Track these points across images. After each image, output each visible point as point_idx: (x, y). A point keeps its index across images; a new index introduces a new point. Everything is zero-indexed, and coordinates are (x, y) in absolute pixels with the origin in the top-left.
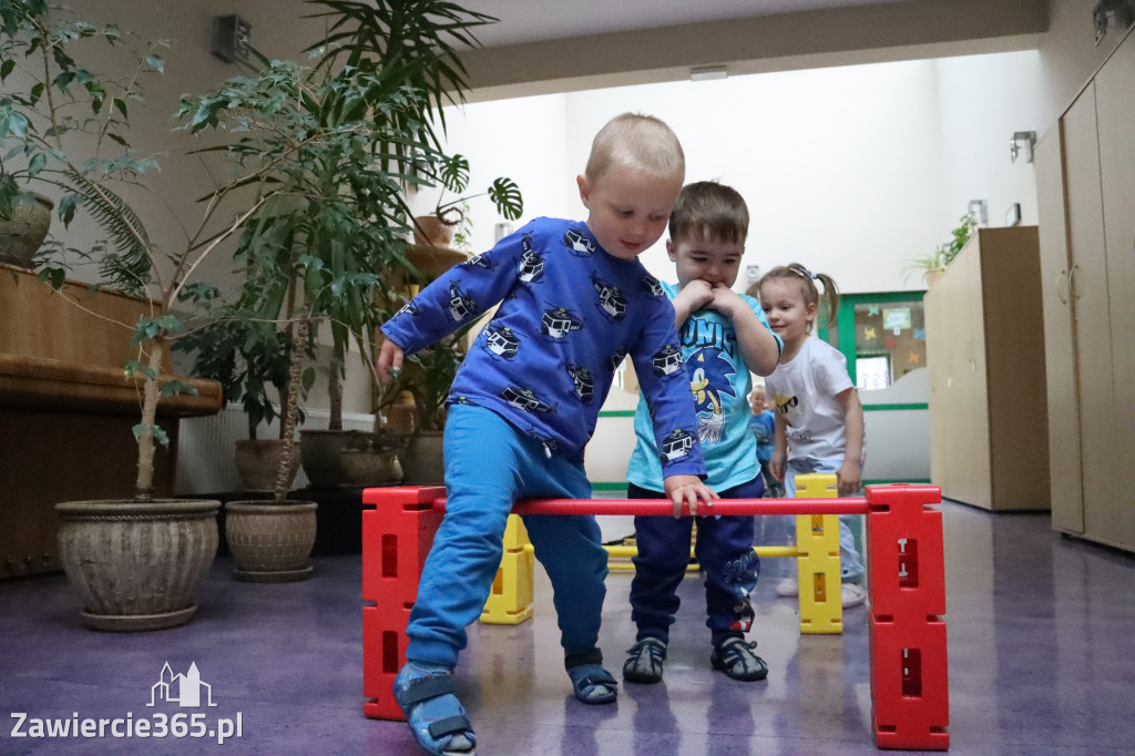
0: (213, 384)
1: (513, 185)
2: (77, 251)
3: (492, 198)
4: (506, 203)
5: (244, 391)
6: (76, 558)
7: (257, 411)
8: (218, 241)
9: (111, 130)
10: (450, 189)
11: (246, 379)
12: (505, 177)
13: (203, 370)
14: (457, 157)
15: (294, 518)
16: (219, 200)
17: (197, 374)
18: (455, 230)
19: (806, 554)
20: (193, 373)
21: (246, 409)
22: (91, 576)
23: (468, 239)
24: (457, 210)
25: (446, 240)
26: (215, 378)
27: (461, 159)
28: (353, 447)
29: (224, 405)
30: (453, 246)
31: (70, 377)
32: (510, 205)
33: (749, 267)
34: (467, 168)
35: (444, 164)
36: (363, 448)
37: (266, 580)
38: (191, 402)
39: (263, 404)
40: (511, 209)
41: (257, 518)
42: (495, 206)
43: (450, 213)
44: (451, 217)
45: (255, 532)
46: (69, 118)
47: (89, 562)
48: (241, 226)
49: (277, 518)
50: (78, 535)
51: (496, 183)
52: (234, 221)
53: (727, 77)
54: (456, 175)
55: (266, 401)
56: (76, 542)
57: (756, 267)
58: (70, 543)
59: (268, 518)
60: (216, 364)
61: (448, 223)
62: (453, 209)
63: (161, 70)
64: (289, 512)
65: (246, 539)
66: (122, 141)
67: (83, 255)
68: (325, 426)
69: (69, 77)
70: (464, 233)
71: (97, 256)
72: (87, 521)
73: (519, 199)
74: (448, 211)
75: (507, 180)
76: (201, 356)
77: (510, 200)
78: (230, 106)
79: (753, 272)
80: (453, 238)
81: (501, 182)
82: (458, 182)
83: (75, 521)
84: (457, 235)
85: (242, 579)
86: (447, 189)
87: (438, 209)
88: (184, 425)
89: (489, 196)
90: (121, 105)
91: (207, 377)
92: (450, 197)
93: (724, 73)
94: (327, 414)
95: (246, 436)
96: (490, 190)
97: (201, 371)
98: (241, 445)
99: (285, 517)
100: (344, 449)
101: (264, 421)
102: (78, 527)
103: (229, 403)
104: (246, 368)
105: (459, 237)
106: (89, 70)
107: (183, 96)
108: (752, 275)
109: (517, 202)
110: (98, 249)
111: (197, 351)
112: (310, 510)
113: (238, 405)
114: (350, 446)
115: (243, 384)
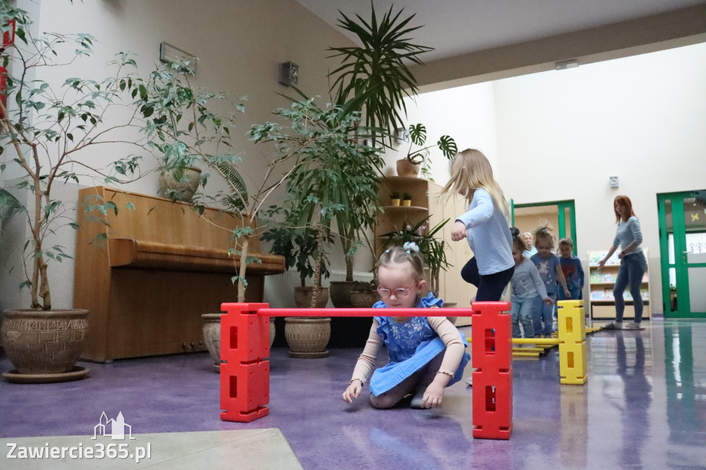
0: (281, 258)
1: (452, 139)
2: (210, 197)
3: (440, 148)
4: (448, 150)
5: (297, 261)
6: (211, 340)
7: (305, 271)
8: (273, 188)
9: (223, 139)
10: (416, 143)
11: (298, 255)
12: (447, 135)
13: (277, 250)
14: (419, 125)
15: (318, 325)
16: (272, 170)
17: (273, 253)
18: (421, 166)
19: (563, 342)
20: (271, 252)
21: (298, 270)
22: (217, 347)
23: (429, 171)
24: (420, 155)
25: (415, 173)
26: (282, 255)
27: (421, 126)
28: (357, 290)
29: (287, 269)
30: (420, 176)
31: (210, 255)
32: (451, 151)
33: (611, 178)
34: (425, 131)
35: (412, 130)
36: (361, 291)
37: (305, 357)
38: (269, 267)
39: (307, 267)
40: (451, 153)
41: (300, 325)
42: (442, 152)
43: (417, 157)
44: (418, 159)
45: (299, 332)
46: (204, 138)
47: (216, 341)
48: (286, 178)
49: (310, 325)
50: (211, 329)
51: (442, 138)
52: (281, 178)
53: (578, 66)
54: (419, 135)
55: (309, 266)
56: (211, 332)
57: (616, 178)
58: (208, 332)
59: (304, 325)
60: (283, 247)
61: (415, 163)
62: (417, 155)
63: (243, 111)
64: (316, 323)
65: (294, 335)
66: (228, 144)
67: (212, 198)
68: (344, 280)
69: (204, 117)
70: (427, 168)
71: (218, 199)
72: (216, 322)
73: (455, 147)
74: (415, 156)
75: (448, 137)
76: (275, 243)
77: (450, 148)
78: (270, 130)
79: (615, 181)
80: (420, 171)
81: (444, 138)
82: (420, 139)
83: (210, 322)
84: (422, 169)
85: (292, 356)
86: (414, 144)
87: (409, 155)
88: (267, 279)
89: (438, 146)
90: (226, 129)
91: (278, 254)
92: (416, 148)
93: (576, 64)
94: (345, 273)
95: (300, 285)
96: (439, 143)
97: (275, 251)
98: (297, 290)
99: (314, 325)
100: (352, 292)
101: (308, 276)
102: (211, 325)
103: (290, 267)
104: (299, 248)
105: (424, 170)
106: (212, 113)
107: (252, 126)
108: (613, 183)
109: (454, 149)
110: (219, 195)
111: (273, 241)
112: (327, 322)
113: (295, 268)
114: (354, 290)
115: (296, 257)
